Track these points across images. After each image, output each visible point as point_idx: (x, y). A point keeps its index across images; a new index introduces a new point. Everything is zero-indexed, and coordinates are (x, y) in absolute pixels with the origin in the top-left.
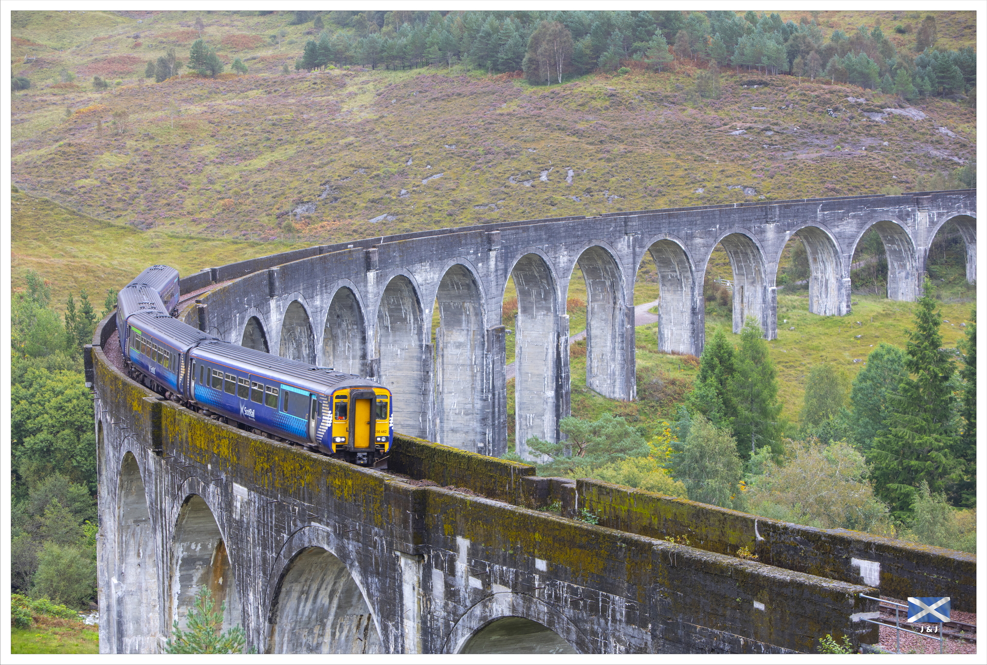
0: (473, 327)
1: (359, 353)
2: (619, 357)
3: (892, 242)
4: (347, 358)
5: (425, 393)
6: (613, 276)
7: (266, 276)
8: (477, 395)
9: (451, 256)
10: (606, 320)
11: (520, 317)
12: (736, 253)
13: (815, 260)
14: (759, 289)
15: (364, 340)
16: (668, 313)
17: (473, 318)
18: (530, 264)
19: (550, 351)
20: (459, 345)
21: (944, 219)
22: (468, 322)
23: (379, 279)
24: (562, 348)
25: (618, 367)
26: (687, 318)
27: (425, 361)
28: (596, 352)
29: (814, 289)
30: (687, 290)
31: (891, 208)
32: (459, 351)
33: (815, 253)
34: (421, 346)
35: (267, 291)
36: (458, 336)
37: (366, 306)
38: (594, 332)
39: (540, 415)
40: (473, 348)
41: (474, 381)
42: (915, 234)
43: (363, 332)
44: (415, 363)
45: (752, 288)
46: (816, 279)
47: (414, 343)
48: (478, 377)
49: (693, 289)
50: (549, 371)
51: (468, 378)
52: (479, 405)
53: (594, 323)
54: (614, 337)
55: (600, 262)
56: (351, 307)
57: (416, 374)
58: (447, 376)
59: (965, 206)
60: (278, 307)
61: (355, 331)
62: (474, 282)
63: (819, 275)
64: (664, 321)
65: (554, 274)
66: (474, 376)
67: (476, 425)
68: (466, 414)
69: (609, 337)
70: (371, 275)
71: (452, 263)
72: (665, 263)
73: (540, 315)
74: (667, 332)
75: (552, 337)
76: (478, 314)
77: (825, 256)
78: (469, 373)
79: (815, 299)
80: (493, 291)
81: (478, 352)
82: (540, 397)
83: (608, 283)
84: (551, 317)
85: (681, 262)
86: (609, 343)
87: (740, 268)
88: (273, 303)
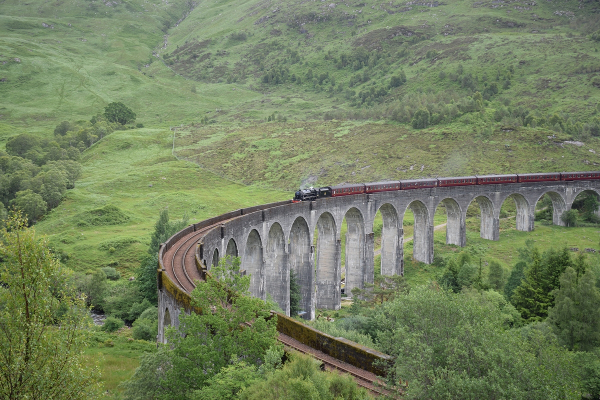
0: (360, 233)
1: (307, 243)
2: (426, 246)
3: (555, 200)
4: (302, 245)
5: (337, 260)
6: (425, 213)
7: (261, 213)
8: (361, 261)
9: (350, 203)
10: (422, 231)
11: (384, 229)
12: (482, 204)
13: (519, 207)
14: (492, 219)
15: (309, 238)
16: (450, 228)
17: (360, 229)
18: (387, 207)
19: (395, 243)
20: (355, 240)
21: (580, 191)
22: (358, 231)
23: (316, 214)
24: (400, 242)
25: (426, 251)
26: (458, 231)
27: (337, 246)
28: (417, 244)
29: (519, 220)
30: (458, 219)
31: (554, 186)
32: (355, 242)
33: (519, 204)
34: (336, 240)
35: (261, 219)
36: (354, 236)
37: (310, 224)
38: (416, 235)
39: (390, 270)
40: (360, 241)
41: (360, 255)
42: (566, 198)
43: (309, 234)
44: (333, 247)
45: (489, 219)
46: (519, 215)
47: (333, 239)
48: (362, 253)
49: (461, 219)
50: (394, 251)
51: (358, 254)
52: (362, 264)
53: (417, 232)
54: (424, 238)
55: (419, 207)
56: (304, 225)
57: (333, 252)
58: (349, 252)
59: (590, 186)
60: (267, 225)
61: (305, 234)
62: (361, 214)
63: (521, 214)
64: (448, 232)
65: (397, 212)
66: (360, 253)
67: (360, 273)
68: (357, 268)
69: (423, 238)
70: (313, 212)
71: (351, 206)
72: (450, 207)
73: (392, 229)
74: (450, 236)
75: (396, 237)
76: (363, 228)
77: (523, 206)
78: (358, 251)
79: (519, 224)
80: (369, 218)
81: (362, 243)
82: (391, 262)
83: (423, 216)
84: (396, 230)
85: (456, 207)
86: (422, 240)
87: (484, 210)
88: (264, 224)
